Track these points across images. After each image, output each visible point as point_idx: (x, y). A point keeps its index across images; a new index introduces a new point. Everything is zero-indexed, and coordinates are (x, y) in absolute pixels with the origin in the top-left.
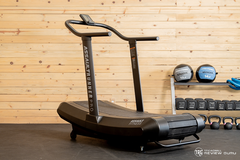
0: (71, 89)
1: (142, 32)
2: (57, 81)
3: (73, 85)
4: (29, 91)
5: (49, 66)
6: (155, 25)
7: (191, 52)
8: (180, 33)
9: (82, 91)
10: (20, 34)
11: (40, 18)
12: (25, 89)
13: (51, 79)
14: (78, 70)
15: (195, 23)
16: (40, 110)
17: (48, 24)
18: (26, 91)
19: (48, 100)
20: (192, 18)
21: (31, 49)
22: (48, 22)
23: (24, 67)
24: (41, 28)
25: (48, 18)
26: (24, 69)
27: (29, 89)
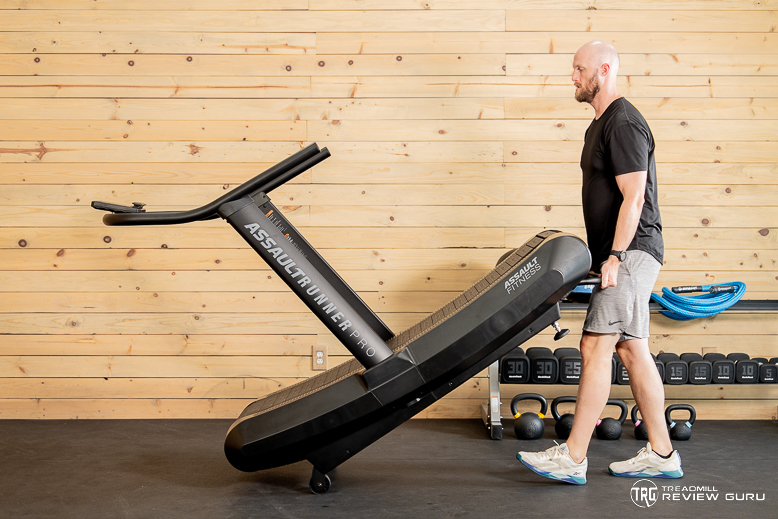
0: (197, 318)
1: (404, 151)
2: (156, 295)
3: (204, 306)
4: (73, 324)
5: (131, 252)
6: (442, 132)
7: (548, 208)
8: (514, 153)
9: (230, 325)
10: (47, 157)
11: (105, 109)
12: (64, 319)
13: (138, 288)
14: (217, 262)
15: (559, 126)
16: (106, 379)
17: (129, 129)
18: (66, 324)
19: (130, 350)
20: (550, 109)
21: (78, 200)
22: (129, 122)
23: (58, 254)
24: (108, 139)
25: (127, 110)
26: (58, 261)
27: (74, 318)
